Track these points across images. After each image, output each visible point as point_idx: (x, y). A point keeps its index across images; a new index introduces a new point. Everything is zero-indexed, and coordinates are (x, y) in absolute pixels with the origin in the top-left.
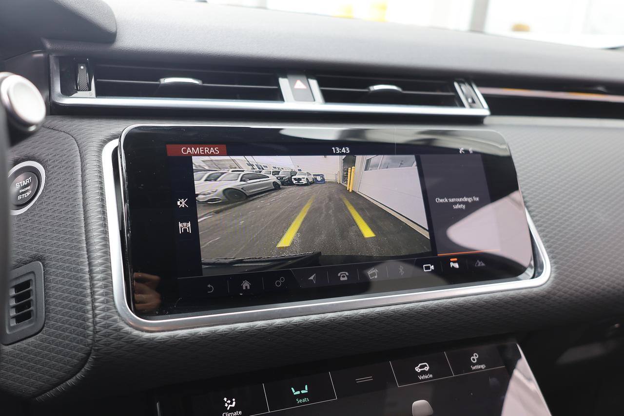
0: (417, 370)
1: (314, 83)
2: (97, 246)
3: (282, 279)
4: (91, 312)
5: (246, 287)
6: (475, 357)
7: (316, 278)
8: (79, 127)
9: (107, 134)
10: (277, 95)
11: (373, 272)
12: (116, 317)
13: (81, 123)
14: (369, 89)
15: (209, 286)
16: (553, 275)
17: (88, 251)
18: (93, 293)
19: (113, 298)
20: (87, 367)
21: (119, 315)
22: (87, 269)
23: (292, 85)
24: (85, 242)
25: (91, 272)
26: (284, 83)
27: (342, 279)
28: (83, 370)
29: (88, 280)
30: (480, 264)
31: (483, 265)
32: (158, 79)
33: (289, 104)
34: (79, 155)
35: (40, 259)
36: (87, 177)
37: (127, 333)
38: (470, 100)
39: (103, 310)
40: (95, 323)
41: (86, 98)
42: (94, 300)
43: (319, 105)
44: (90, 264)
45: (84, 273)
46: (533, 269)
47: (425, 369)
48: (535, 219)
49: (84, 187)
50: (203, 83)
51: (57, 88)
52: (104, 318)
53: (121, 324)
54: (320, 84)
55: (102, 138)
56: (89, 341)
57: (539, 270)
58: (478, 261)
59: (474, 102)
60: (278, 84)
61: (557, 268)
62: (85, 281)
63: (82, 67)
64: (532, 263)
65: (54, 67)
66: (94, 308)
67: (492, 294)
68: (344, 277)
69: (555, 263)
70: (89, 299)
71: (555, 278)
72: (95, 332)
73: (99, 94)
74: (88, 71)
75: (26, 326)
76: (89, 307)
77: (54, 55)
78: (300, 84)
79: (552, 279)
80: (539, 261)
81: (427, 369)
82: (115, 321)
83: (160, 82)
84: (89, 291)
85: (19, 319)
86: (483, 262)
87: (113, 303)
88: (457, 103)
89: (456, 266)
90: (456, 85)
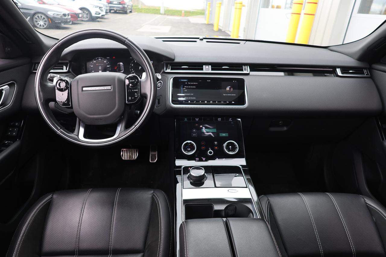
0: (218, 119)
1: (210, 66)
2: (168, 94)
3: (195, 101)
5: (189, 102)
6: (231, 119)
8: (168, 76)
10: (202, 69)
11: (211, 102)
14: (222, 68)
15: (184, 101)
16: (247, 106)
19: (170, 101)
23: (205, 67)
26: (204, 66)
27: (205, 102)
28: (165, 111)
29: (167, 99)
31: (234, 103)
32: (181, 67)
33: (204, 71)
34: (167, 80)
35: (161, 96)
37: (171, 106)
41: (169, 71)
43: (210, 71)
44: (167, 97)
49: (167, 85)
50: (189, 67)
51: (165, 69)
52: (168, 104)
54: (211, 67)
55: (171, 77)
56: (166, 107)
59: (246, 70)
60: (203, 67)
65: (165, 65)
70: (167, 101)
73: (171, 70)
74: (170, 66)
75: (159, 105)
78: (207, 67)
81: (220, 119)
82: (170, 104)
85: (158, 104)
88: (241, 70)
89: (228, 102)
90: (243, 66)
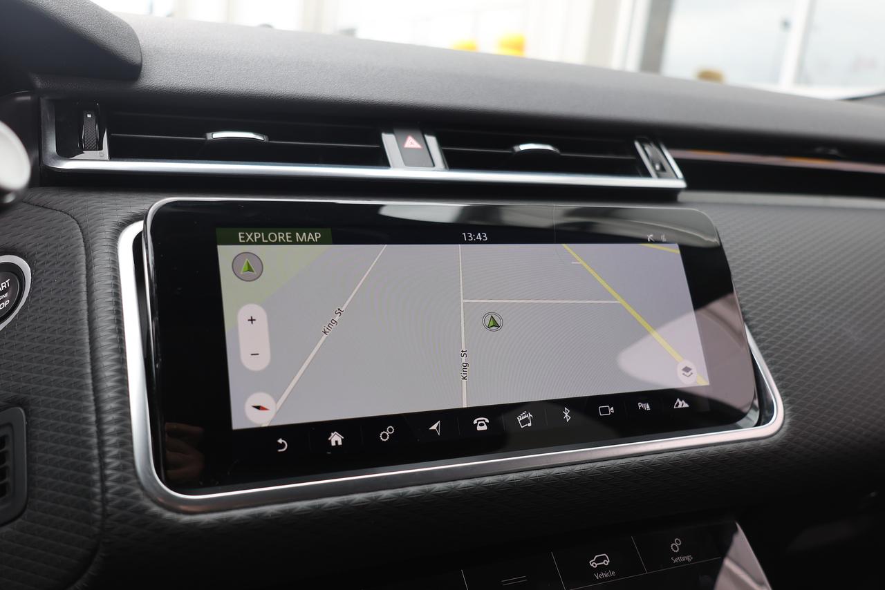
0: (592, 565)
1: (432, 141)
2: (109, 383)
3: (390, 430)
4: (99, 485)
5: (337, 442)
6: (676, 544)
7: (442, 427)
8: (85, 204)
9: (126, 214)
10: (381, 160)
11: (525, 417)
12: (138, 491)
13: (85, 198)
14: (513, 150)
15: (280, 441)
16: (788, 421)
17: (96, 390)
18: (102, 455)
19: (133, 462)
20: (91, 571)
21: (142, 488)
22: (93, 418)
23: (401, 144)
24: (90, 376)
25: (99, 422)
26: (389, 140)
27: (479, 428)
28: (86, 576)
29: (95, 434)
30: (682, 404)
31: (686, 405)
32: (203, 134)
33: (398, 171)
34: (83, 244)
35: (22, 403)
36: (95, 277)
37: (155, 516)
38: (658, 167)
39: (118, 481)
40: (105, 501)
41: (96, 161)
42: (103, 466)
43: (440, 173)
44: (98, 411)
45: (89, 424)
46: (758, 412)
47: (604, 563)
48: (758, 338)
49: (90, 292)
50: (270, 140)
51: (52, 147)
52: (118, 493)
53: (146, 502)
54: (441, 143)
55: (118, 219)
56: (96, 530)
57: (767, 413)
58: (678, 400)
59: (663, 169)
60: (381, 143)
61: (792, 410)
62: (90, 436)
63: (89, 116)
64: (756, 402)
65: (47, 115)
66: (104, 478)
67: (701, 449)
68: (482, 425)
69: (790, 403)
70: (96, 465)
71: (791, 424)
72: (105, 515)
73: (114, 156)
74: (98, 121)
76: (96, 477)
77: (47, 98)
78: (411, 142)
79: (786, 426)
80: (767, 400)
81: (607, 562)
82: (137, 497)
83: (206, 137)
84: (96, 452)
86: (686, 402)
87: (132, 470)
88: (639, 171)
89: (647, 407)
90: (637, 145)
